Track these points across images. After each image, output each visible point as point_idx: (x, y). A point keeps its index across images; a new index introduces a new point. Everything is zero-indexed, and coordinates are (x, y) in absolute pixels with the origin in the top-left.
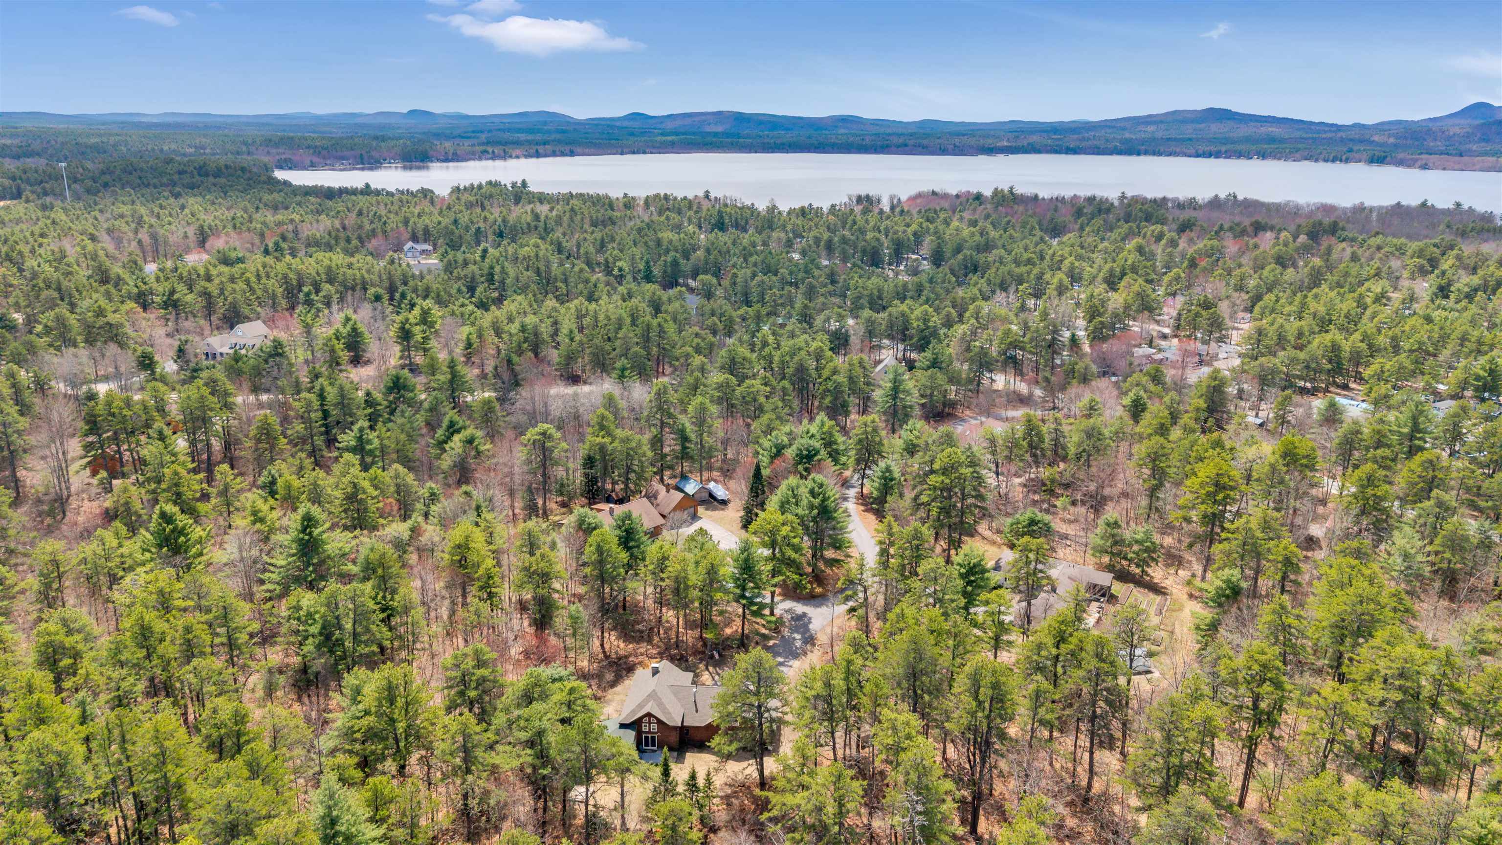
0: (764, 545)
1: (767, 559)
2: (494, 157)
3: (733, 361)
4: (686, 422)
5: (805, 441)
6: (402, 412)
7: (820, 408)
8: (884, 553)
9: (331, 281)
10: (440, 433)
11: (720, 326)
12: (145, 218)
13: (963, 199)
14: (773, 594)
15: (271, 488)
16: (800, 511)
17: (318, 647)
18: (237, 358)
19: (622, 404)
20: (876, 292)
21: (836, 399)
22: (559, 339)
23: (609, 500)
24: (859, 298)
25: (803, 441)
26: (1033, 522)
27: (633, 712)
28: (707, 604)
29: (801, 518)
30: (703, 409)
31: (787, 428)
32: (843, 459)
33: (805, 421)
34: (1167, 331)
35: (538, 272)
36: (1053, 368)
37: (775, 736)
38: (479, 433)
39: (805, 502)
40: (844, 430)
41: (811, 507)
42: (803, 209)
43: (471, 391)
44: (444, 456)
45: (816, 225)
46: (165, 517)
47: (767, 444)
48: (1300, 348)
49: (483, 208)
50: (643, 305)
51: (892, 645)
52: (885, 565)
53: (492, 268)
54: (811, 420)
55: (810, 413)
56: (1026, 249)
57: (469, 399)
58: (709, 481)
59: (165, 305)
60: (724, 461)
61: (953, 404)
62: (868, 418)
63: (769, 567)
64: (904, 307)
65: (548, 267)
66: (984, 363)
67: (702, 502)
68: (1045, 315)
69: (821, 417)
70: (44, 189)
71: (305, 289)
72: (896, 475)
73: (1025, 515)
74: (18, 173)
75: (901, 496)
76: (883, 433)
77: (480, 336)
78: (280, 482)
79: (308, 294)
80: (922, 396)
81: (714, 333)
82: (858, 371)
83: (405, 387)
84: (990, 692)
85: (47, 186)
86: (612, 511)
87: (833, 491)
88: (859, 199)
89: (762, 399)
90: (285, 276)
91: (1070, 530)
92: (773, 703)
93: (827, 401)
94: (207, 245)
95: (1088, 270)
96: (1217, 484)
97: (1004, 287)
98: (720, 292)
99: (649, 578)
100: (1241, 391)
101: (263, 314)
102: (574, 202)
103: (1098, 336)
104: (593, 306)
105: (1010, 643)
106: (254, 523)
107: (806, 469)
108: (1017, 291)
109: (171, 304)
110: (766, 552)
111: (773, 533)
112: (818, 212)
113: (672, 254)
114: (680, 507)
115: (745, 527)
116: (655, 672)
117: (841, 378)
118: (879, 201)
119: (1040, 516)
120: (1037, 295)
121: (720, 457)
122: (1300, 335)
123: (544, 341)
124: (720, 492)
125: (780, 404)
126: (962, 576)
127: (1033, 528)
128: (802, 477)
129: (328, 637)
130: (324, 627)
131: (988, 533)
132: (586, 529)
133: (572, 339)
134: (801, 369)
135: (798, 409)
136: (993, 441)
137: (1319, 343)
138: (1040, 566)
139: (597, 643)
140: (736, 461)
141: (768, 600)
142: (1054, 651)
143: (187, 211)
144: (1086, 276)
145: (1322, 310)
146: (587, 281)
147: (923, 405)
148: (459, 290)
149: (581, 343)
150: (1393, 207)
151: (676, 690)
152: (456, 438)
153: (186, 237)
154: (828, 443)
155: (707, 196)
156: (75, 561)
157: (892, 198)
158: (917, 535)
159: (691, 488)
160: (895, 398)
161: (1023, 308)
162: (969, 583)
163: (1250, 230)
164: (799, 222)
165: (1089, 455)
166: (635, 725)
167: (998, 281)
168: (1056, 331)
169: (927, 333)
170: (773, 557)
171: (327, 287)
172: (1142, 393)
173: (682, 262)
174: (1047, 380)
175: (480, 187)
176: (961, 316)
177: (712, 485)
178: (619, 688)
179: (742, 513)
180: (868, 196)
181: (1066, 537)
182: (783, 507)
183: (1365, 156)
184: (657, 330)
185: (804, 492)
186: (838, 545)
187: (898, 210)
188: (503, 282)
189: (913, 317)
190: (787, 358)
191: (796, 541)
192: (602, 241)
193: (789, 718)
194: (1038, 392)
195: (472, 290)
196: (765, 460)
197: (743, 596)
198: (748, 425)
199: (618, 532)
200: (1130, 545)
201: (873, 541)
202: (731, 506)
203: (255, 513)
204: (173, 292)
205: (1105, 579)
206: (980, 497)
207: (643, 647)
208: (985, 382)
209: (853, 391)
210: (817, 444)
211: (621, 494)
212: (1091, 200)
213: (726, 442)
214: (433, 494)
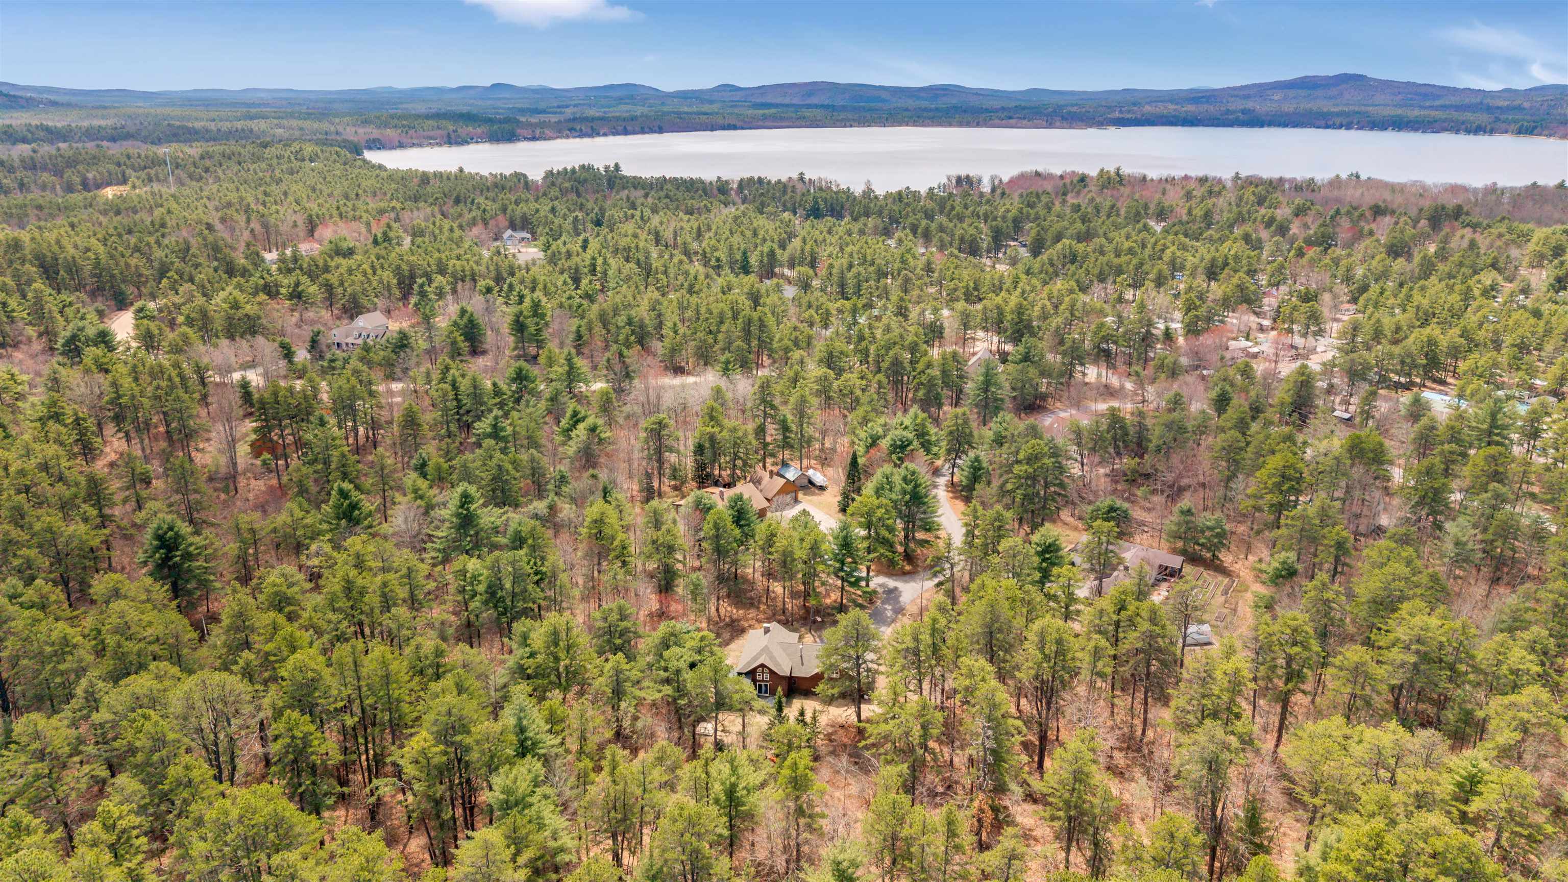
0: (861, 525)
1: (864, 538)
2: (582, 135)
3: (831, 354)
4: (787, 412)
5: (899, 432)
6: (528, 402)
7: (914, 400)
8: (970, 534)
9: (442, 271)
10: (564, 422)
11: (817, 318)
12: (252, 206)
13: (1068, 181)
14: (868, 569)
15: (422, 468)
16: (894, 496)
17: (486, 603)
18: (367, 349)
19: (729, 395)
20: (972, 285)
21: (929, 392)
22: (664, 332)
23: (716, 484)
24: (955, 290)
25: (897, 432)
26: (1112, 509)
27: (749, 663)
28: (810, 576)
29: (894, 502)
30: (803, 401)
31: (882, 420)
32: (935, 449)
33: (899, 414)
34: (1266, 323)
35: (638, 263)
36: (1146, 361)
37: (871, 686)
38: (600, 422)
39: (898, 488)
40: (936, 421)
41: (904, 492)
42: (900, 193)
43: (587, 382)
44: (571, 443)
45: (914, 211)
46: (343, 494)
47: (863, 435)
48: (1396, 342)
49: (579, 195)
50: (743, 298)
51: (973, 609)
52: (970, 544)
53: (594, 259)
54: (905, 411)
55: (904, 404)
56: (1128, 237)
57: (584, 389)
58: (808, 468)
59: (291, 297)
60: (822, 450)
61: (1044, 397)
62: (959, 410)
63: (865, 544)
64: (999, 300)
65: (647, 258)
66: (1076, 356)
67: (803, 488)
68: (1142, 307)
69: (914, 409)
70: (148, 174)
71: (419, 281)
72: (985, 465)
73: (1104, 503)
74: (123, 160)
75: (989, 483)
76: (974, 425)
77: (590, 329)
78: (431, 463)
79: (422, 286)
80: (1014, 389)
81: (811, 325)
82: (952, 364)
83: (526, 378)
84: (1054, 648)
85: (153, 172)
86: (722, 493)
87: (925, 477)
88: (959, 180)
89: (858, 392)
90: (399, 268)
91: (1148, 517)
92: (870, 656)
93: (921, 394)
94: (316, 235)
95: (1191, 260)
96: (1283, 476)
97: (1102, 278)
98: (816, 283)
99: (759, 552)
100: (1331, 386)
101: (379, 305)
102: (669, 186)
103: (1192, 330)
104: (694, 299)
105: (1078, 612)
106: (416, 499)
107: (900, 459)
108: (1115, 282)
109: (297, 295)
110: (863, 533)
111: (869, 514)
112: (916, 195)
113: (769, 243)
114: (782, 491)
115: (843, 510)
116: (767, 631)
117: (936, 372)
118: (980, 181)
119: (1119, 503)
120: (1135, 286)
121: (817, 445)
122: (1398, 329)
123: (649, 333)
124: (818, 478)
125: (876, 397)
126: (1038, 553)
127: (1111, 514)
128: (896, 465)
129: (493, 594)
130: (489, 587)
131: (1070, 520)
132: (703, 509)
133: (676, 332)
134: (897, 363)
135: (892, 401)
136: (1078, 433)
137: (1415, 339)
138: (1111, 547)
139: (713, 609)
140: (834, 450)
141: (864, 574)
142: (1115, 617)
143: (291, 198)
144: (1188, 265)
145: (1425, 302)
146: (687, 273)
147: (1015, 398)
148: (565, 282)
149: (684, 335)
150: (1527, 188)
151: (785, 646)
152: (581, 426)
153: (295, 225)
154: (921, 434)
155: (801, 179)
156: (268, 530)
157: (993, 179)
158: (999, 518)
159: (792, 474)
160: (986, 390)
161: (1120, 300)
162: (1044, 560)
163: (1368, 214)
164: (895, 208)
165: (1169, 448)
166: (751, 674)
167: (1096, 271)
168: (1150, 324)
169: (1021, 326)
170: (869, 536)
171: (439, 279)
172: (1228, 388)
173: (779, 252)
174: (1137, 374)
175: (573, 171)
176: (1056, 307)
177: (811, 472)
178: (733, 646)
179: (840, 498)
180: (968, 177)
181: (1143, 524)
182: (878, 492)
183: (1514, 127)
184: (757, 323)
185: (897, 479)
186: (928, 527)
187: (999, 191)
188: (605, 273)
189: (1008, 309)
190: (883, 352)
191: (890, 522)
192: (699, 229)
193: (882, 668)
194: (1129, 386)
195: (577, 280)
196: (861, 450)
197: (842, 570)
198: (845, 416)
199: (731, 512)
200: (1203, 532)
201: (960, 523)
202: (829, 490)
203: (416, 491)
204: (297, 284)
205: (1176, 561)
206: (1062, 485)
207: (752, 613)
208: (1078, 376)
209: (946, 384)
210: (910, 435)
211: (727, 480)
212: (1203, 180)
213: (824, 433)
214: (563, 477)
